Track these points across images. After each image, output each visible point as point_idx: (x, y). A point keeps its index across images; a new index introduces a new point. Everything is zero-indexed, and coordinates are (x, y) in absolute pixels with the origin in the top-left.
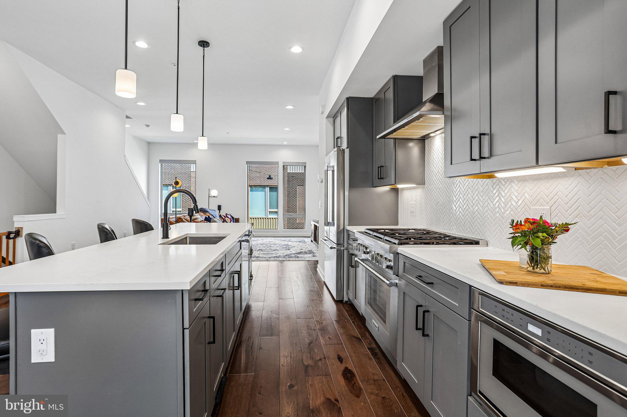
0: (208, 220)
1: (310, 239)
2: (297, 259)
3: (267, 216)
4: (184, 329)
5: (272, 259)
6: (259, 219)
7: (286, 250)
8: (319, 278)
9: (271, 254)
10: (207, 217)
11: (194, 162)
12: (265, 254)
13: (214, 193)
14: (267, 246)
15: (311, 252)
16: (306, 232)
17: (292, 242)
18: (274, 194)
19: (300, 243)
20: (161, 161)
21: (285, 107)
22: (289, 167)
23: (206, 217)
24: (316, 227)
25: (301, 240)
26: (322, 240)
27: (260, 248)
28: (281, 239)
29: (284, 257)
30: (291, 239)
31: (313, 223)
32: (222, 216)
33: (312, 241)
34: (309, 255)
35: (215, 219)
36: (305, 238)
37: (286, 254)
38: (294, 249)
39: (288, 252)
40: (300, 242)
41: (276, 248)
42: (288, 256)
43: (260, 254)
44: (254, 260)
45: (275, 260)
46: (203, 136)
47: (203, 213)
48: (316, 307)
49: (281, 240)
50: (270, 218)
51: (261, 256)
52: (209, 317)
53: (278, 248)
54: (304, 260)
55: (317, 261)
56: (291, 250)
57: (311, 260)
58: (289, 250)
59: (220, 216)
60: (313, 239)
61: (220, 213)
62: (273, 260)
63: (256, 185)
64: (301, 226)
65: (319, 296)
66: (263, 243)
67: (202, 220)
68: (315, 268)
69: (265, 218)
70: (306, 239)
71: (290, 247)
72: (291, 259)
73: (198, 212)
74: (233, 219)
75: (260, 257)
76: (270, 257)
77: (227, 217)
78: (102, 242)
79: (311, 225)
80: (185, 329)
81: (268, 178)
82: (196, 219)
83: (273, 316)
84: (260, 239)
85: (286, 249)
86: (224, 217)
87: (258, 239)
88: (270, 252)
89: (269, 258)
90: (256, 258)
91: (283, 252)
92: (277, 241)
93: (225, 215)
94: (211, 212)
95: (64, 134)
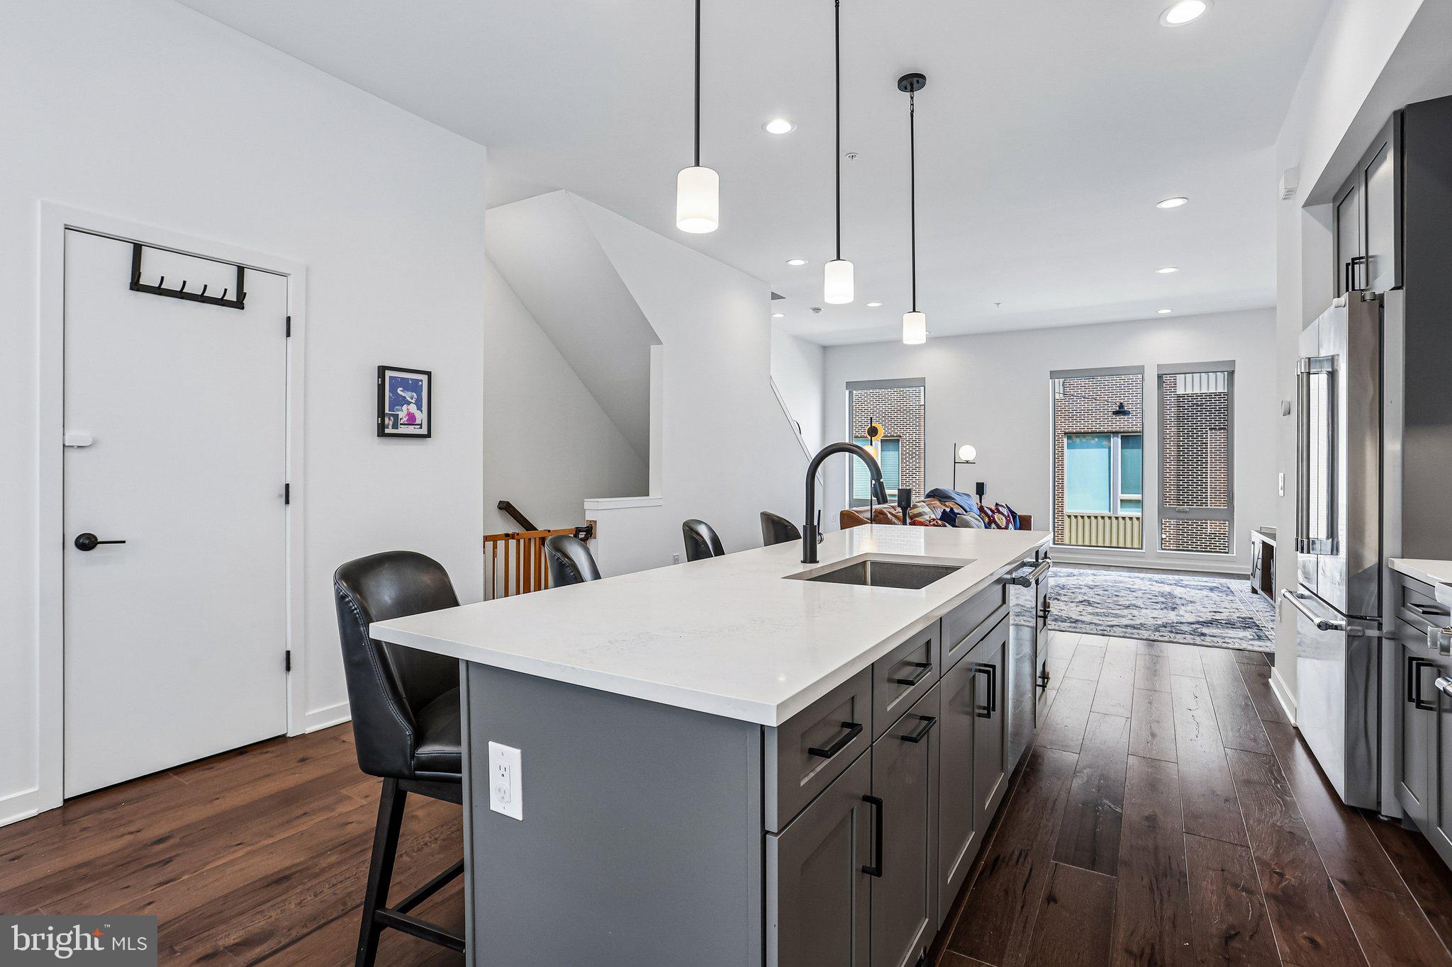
0: (950, 519)
1: (1246, 585)
2: (1198, 640)
3: (1115, 510)
4: (765, 833)
5: (1119, 631)
6: (1093, 518)
7: (1165, 611)
8: (1276, 712)
9: (1117, 616)
10: (948, 510)
11: (921, 382)
12: (1097, 614)
13: (967, 452)
14: (1106, 593)
15: (1248, 623)
16: (1232, 561)
17: (1185, 586)
18: (1135, 452)
19: (1211, 594)
20: (851, 386)
21: (1157, 206)
22: (1180, 378)
23: (944, 511)
24: (1268, 551)
25: (1215, 585)
26: (1288, 595)
27: (1086, 598)
28: (1150, 576)
29: (1157, 630)
30: (1182, 577)
31: (1258, 538)
32: (986, 509)
33: (1254, 591)
34: (1241, 633)
35: (967, 517)
36: (1232, 580)
37: (1165, 620)
38: (1189, 608)
39: (1172, 616)
40: (1212, 589)
41: (1133, 602)
42: (1168, 629)
43: (1084, 613)
44: (1063, 629)
45: (1127, 635)
46: (914, 311)
47: (938, 501)
48: (1261, 809)
49: (1150, 580)
50: (1124, 518)
51: (1087, 618)
52: (865, 799)
53: (1139, 603)
54: (1225, 645)
55: (1271, 657)
56: (1182, 610)
57: (1250, 648)
58: (1173, 609)
59: (981, 509)
60: (1257, 584)
61: (981, 502)
62: (1122, 635)
63: (1082, 431)
64: (1220, 544)
65: (1272, 773)
66: (1095, 584)
67: (933, 516)
68: (1264, 676)
69: (1110, 518)
70: (1234, 584)
71: (1178, 601)
72: (1179, 638)
74: (1014, 518)
75: (1083, 622)
76: (1112, 626)
77: (999, 513)
79: (1253, 543)
80: (768, 832)
81: (1116, 413)
82: (920, 515)
83: (1102, 805)
84: (1090, 572)
85: (1165, 608)
86: (990, 513)
87: (1082, 571)
88: (1113, 612)
89: (1108, 629)
90: (1071, 622)
91: (1155, 613)
92: (1137, 581)
93: (993, 508)
94: (958, 499)
95: (660, 343)
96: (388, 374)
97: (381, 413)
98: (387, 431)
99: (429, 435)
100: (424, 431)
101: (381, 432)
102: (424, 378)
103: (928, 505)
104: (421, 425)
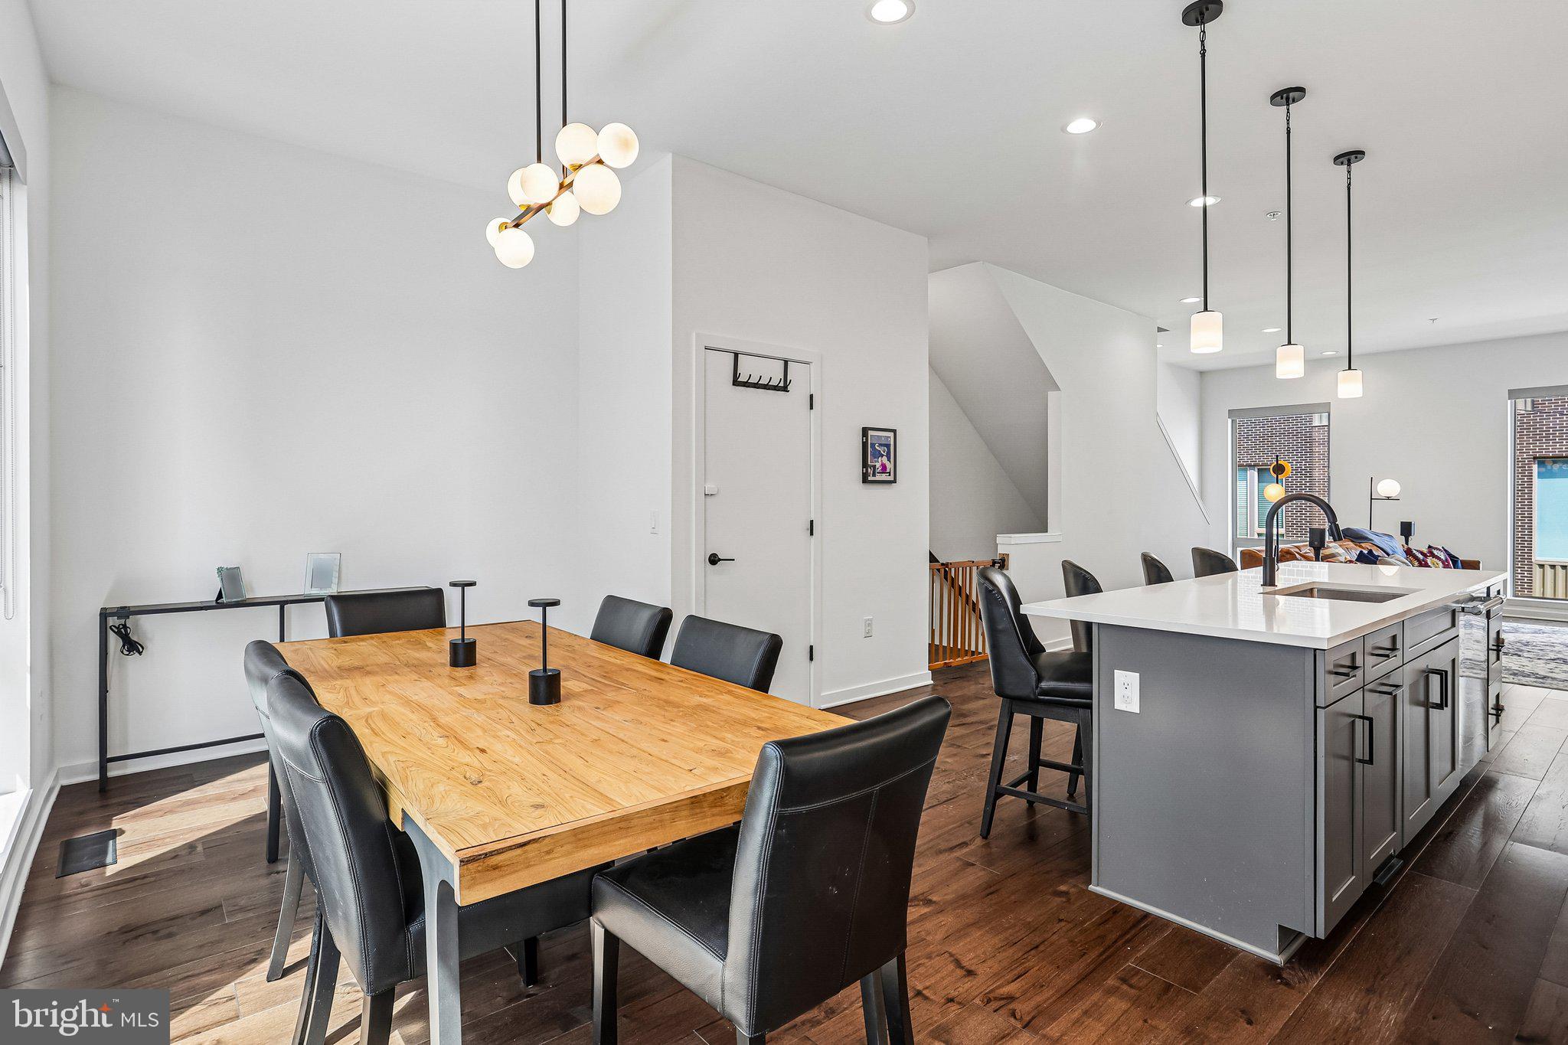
0: (1368, 559)
4: (1316, 707)
10: (1366, 551)
11: (1324, 408)
13: (1387, 487)
20: (1234, 413)
23: (1361, 551)
32: (1414, 552)
35: (1390, 558)
46: (1350, 369)
47: (1352, 541)
52: (1361, 717)
59: (1409, 552)
61: (1407, 543)
67: (1349, 558)
73: (1340, 539)
74: (1454, 561)
77: (1433, 555)
78: (1150, 582)
80: (1318, 707)
82: (1334, 554)
86: (1421, 557)
93: (1425, 551)
94: (1377, 540)
95: (1058, 388)
96: (870, 433)
97: (865, 464)
98: (870, 478)
99: (895, 481)
100: (891, 478)
101: (865, 480)
102: (891, 435)
103: (1340, 546)
104: (890, 473)
